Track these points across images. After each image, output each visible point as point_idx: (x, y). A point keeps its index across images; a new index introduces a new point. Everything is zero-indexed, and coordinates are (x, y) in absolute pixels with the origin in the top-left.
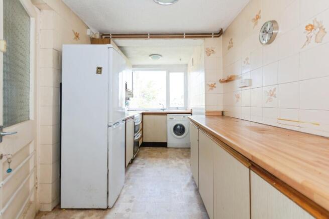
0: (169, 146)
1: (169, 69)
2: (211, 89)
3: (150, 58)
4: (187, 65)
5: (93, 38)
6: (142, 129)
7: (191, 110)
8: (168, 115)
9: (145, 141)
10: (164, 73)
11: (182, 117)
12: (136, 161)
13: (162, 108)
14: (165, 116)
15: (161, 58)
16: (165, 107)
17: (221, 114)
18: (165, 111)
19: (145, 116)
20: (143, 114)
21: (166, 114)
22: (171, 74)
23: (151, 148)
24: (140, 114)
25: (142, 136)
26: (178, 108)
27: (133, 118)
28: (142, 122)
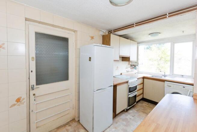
1: (174, 41)
3: (149, 36)
4: (195, 35)
5: (104, 35)
6: (143, 88)
8: (165, 82)
9: (145, 97)
11: (181, 87)
12: (130, 111)
13: (164, 75)
14: (163, 83)
15: (160, 34)
19: (145, 80)
20: (144, 78)
21: (164, 81)
23: (150, 104)
24: (138, 79)
25: (143, 93)
26: (183, 76)
27: (127, 82)
28: (143, 83)
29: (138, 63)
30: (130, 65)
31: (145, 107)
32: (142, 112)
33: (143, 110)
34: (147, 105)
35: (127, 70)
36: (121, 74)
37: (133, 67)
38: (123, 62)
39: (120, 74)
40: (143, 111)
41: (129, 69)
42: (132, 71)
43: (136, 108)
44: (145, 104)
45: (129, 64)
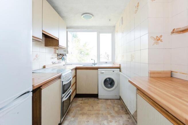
0: (100, 97)
2: (157, 43)
4: (114, 27)
6: (76, 82)
7: (120, 65)
8: (99, 69)
9: (78, 92)
10: (95, 34)
11: (112, 72)
13: (94, 62)
14: (97, 70)
16: (96, 62)
17: (169, 75)
18: (96, 66)
19: (77, 71)
20: (76, 69)
21: (97, 69)
22: (101, 35)
23: (84, 98)
24: (72, 70)
25: (76, 89)
26: (106, 62)
27: (60, 77)
28: (76, 76)
29: (68, 51)
30: (57, 54)
31: (81, 105)
32: (81, 114)
33: (81, 110)
34: (82, 102)
35: (53, 60)
36: (44, 67)
37: (60, 57)
38: (46, 47)
39: (41, 67)
40: (81, 112)
41: (56, 60)
42: (59, 63)
43: (72, 112)
44: (79, 101)
45: (55, 53)
